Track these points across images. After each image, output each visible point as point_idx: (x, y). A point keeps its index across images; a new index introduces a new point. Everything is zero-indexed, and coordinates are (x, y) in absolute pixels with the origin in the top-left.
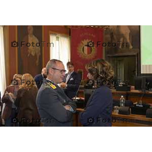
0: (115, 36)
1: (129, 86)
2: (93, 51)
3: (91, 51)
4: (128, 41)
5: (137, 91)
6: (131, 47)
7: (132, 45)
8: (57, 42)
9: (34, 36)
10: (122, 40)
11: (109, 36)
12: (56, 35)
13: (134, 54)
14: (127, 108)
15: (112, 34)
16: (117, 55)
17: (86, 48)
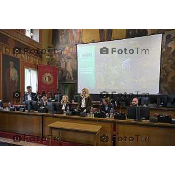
0: (64, 73)
1: (71, 100)
2: (51, 80)
3: (50, 80)
4: (71, 76)
5: (76, 103)
6: (72, 79)
7: (74, 78)
8: (29, 73)
9: (14, 68)
10: (68, 74)
11: (60, 72)
12: (28, 68)
13: (74, 83)
14: (71, 112)
15: (62, 72)
16: (65, 83)
17: (47, 78)
